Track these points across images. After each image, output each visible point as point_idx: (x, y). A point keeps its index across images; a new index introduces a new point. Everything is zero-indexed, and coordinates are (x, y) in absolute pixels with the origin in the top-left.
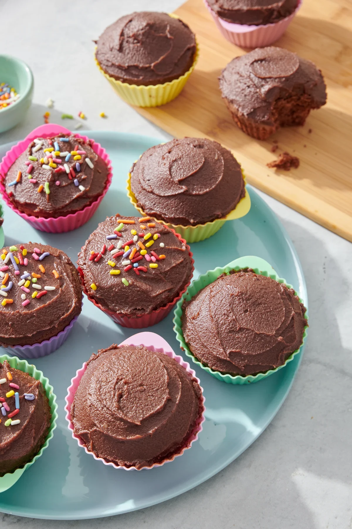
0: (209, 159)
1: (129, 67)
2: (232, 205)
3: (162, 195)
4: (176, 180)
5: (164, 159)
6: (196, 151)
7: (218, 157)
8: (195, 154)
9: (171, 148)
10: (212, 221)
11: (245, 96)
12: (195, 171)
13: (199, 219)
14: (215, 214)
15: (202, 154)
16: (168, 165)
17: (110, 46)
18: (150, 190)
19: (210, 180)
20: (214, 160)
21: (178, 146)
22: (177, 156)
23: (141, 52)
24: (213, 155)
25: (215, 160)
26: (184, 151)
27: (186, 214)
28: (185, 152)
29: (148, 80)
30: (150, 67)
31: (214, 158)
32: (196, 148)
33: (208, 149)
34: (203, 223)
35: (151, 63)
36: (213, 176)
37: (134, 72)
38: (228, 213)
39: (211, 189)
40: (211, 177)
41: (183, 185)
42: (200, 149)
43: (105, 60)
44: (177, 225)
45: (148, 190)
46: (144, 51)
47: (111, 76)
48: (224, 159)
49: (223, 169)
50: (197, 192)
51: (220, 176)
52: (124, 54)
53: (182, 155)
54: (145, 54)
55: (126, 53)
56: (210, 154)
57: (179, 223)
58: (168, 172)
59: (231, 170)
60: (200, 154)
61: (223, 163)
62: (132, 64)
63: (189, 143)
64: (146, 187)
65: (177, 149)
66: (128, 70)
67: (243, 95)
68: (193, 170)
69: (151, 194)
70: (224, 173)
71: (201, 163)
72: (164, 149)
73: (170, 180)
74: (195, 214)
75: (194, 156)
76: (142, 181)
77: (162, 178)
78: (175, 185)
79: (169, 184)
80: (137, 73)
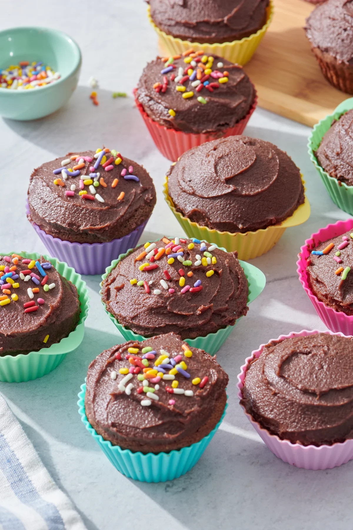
0: (262, 157)
1: (197, 23)
2: (288, 210)
3: (206, 196)
4: (223, 178)
5: (208, 156)
6: (247, 148)
7: (272, 155)
8: (245, 151)
9: (217, 146)
10: (264, 228)
11: (343, 40)
12: (245, 168)
13: (249, 224)
14: (267, 220)
15: (253, 151)
16: (213, 163)
17: (170, 2)
18: (191, 191)
19: (263, 179)
20: (267, 158)
21: (225, 143)
22: (224, 152)
23: (210, 5)
24: (266, 153)
25: (269, 158)
26: (231, 147)
27: (233, 218)
28: (234, 148)
29: (222, 37)
30: (223, 21)
31: (268, 156)
32: (247, 144)
33: (260, 147)
34: (255, 230)
35: (223, 17)
36: (266, 176)
37: (204, 29)
38: (284, 219)
39: (263, 189)
40: (264, 177)
41: (230, 184)
42: (251, 147)
43: (166, 19)
44: (223, 231)
45: (188, 192)
46: (213, 5)
47: (176, 37)
48: (279, 158)
49: (278, 168)
50: (247, 193)
51: (275, 175)
52: (190, 10)
53: (230, 152)
54: (215, 7)
55: (192, 8)
56: (263, 152)
57: (225, 230)
58: (213, 170)
59: (287, 171)
60: (250, 150)
61: (278, 163)
62: (202, 20)
63: (238, 139)
64: (187, 188)
65: (224, 146)
66: (196, 27)
67: (340, 41)
68: (243, 168)
69: (193, 196)
70: (278, 172)
71: (252, 160)
72: (209, 146)
73: (215, 179)
74: (244, 219)
75: (244, 153)
76: (181, 182)
77: (206, 177)
78: (221, 184)
79: (214, 183)
80: (208, 30)
